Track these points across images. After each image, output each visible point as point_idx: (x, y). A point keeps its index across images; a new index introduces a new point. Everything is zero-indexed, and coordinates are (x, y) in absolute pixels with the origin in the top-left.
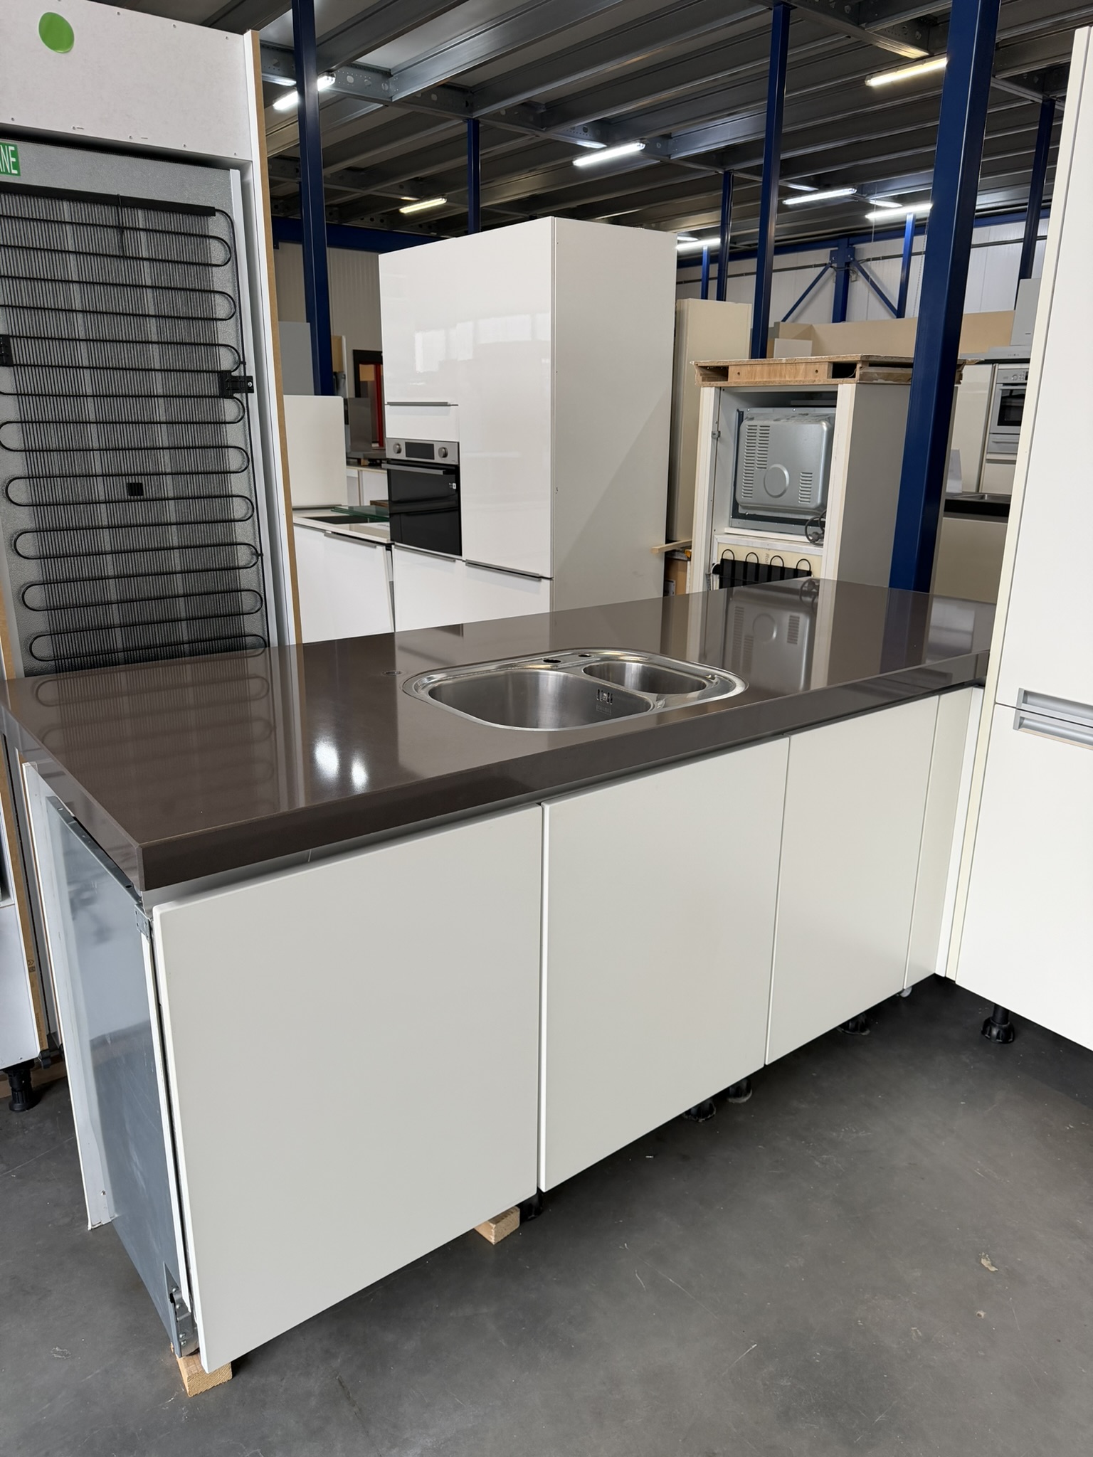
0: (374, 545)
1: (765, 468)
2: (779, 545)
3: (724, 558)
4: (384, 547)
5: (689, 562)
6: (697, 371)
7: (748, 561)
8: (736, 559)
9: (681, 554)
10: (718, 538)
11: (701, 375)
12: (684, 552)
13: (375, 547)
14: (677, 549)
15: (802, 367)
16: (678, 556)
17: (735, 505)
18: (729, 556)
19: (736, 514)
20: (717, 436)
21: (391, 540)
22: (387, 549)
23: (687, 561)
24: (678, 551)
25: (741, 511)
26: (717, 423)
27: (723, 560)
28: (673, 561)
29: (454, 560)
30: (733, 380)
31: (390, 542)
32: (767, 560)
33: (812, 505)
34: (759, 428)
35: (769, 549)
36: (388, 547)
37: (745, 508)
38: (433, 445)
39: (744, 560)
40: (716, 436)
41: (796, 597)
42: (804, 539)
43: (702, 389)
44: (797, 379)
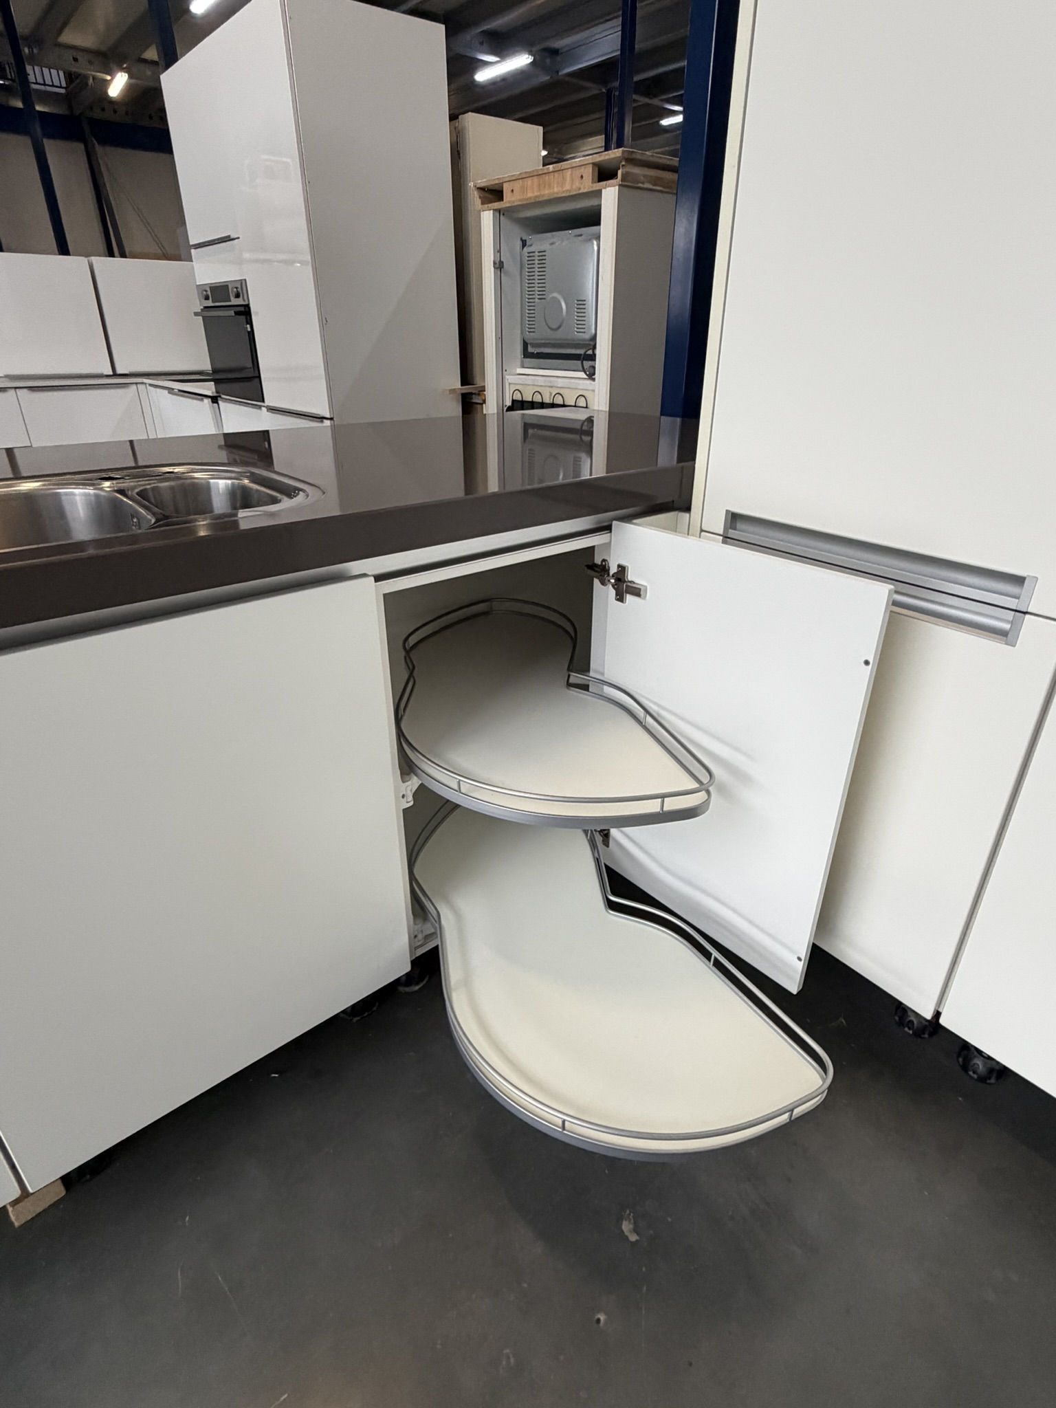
0: (200, 397)
1: (544, 299)
2: (560, 382)
3: (514, 398)
4: (210, 400)
5: (484, 405)
6: (476, 193)
7: (534, 400)
8: (524, 399)
9: (477, 397)
10: (509, 378)
11: (480, 197)
12: (479, 394)
13: (202, 400)
14: (474, 392)
15: (568, 173)
16: (476, 400)
17: (525, 345)
18: (518, 397)
19: (527, 354)
20: (499, 266)
21: (217, 392)
22: (213, 402)
23: (482, 404)
24: (475, 394)
25: (530, 349)
26: (499, 251)
27: (513, 401)
28: (470, 404)
29: (260, 407)
30: (509, 199)
31: (215, 394)
32: (550, 398)
33: (587, 336)
34: (537, 254)
35: (552, 387)
36: (214, 400)
37: (534, 345)
38: (227, 286)
39: (530, 400)
40: (497, 266)
41: (576, 437)
42: (582, 375)
43: (482, 213)
44: (564, 189)
